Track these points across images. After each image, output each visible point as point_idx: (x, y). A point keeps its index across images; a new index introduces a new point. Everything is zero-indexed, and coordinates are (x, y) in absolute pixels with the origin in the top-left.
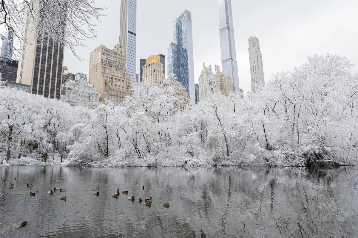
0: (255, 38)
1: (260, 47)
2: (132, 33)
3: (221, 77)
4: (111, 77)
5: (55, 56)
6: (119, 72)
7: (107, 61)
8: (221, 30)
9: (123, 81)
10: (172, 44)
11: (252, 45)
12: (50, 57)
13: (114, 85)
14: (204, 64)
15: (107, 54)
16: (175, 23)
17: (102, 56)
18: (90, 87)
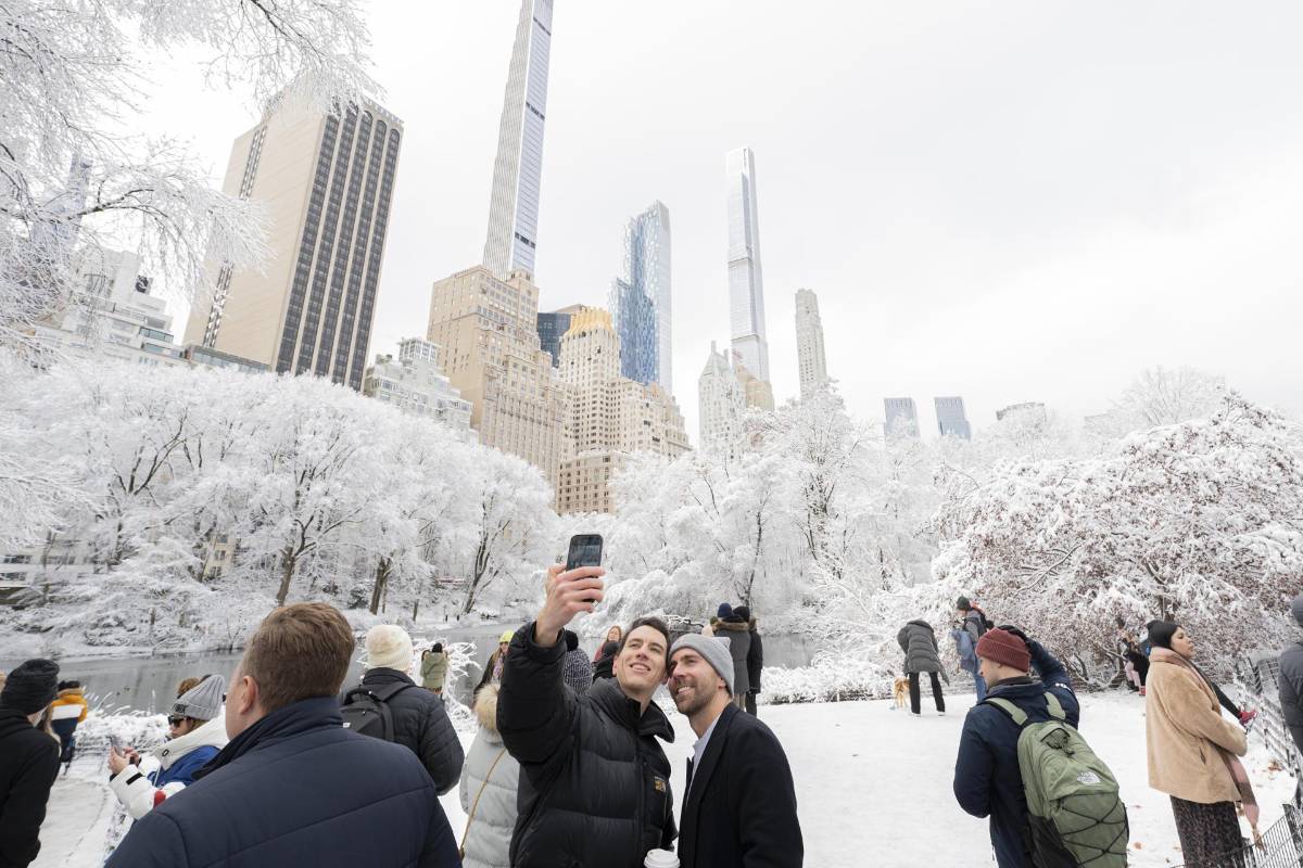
0: (810, 292)
1: (820, 315)
2: (525, 240)
3: (748, 380)
4: (503, 358)
5: (355, 282)
6: (522, 348)
7: (491, 313)
8: (732, 264)
9: (533, 372)
10: (620, 282)
11: (803, 308)
12: (337, 284)
13: (510, 383)
14: (713, 343)
15: (492, 293)
16: (629, 231)
17: (480, 295)
18: (442, 384)
